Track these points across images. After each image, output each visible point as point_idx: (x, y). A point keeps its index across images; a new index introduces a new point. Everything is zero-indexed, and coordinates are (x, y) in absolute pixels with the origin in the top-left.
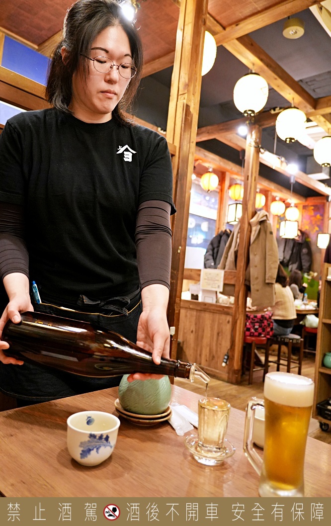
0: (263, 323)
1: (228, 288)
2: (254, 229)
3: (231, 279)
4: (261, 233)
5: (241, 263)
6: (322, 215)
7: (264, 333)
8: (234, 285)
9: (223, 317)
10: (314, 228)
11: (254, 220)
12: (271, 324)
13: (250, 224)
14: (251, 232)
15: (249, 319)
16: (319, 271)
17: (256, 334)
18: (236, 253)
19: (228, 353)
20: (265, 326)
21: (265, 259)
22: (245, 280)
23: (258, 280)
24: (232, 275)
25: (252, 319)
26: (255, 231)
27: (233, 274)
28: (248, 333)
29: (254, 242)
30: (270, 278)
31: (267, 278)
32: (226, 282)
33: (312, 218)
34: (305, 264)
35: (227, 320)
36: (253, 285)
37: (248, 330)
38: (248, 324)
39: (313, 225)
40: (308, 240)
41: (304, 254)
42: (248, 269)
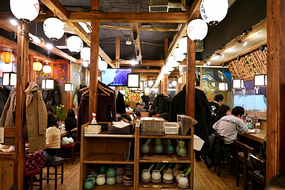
0: (38, 158)
1: (9, 140)
2: (28, 96)
3: (11, 133)
4: (34, 100)
5: (19, 122)
6: (66, 70)
7: (39, 165)
8: (14, 138)
9: (6, 162)
10: (61, 78)
11: (28, 90)
12: (43, 157)
13: (24, 93)
14: (25, 98)
15: (28, 159)
16: (66, 104)
17: (33, 167)
18: (14, 114)
19: (12, 188)
20: (39, 160)
21: (38, 117)
22: (23, 134)
23: (34, 133)
24: (11, 131)
25: (30, 158)
26: (29, 98)
27: (11, 129)
28: (27, 169)
29: (28, 106)
30: (42, 131)
31: (40, 131)
32: (6, 136)
33: (60, 72)
34: (57, 101)
35: (10, 164)
36: (30, 137)
37: (27, 166)
38: (26, 163)
39: (60, 76)
40: (58, 85)
41: (56, 94)
42: (25, 126)
